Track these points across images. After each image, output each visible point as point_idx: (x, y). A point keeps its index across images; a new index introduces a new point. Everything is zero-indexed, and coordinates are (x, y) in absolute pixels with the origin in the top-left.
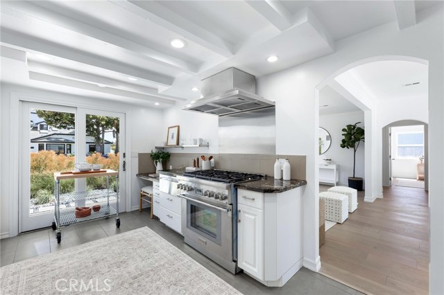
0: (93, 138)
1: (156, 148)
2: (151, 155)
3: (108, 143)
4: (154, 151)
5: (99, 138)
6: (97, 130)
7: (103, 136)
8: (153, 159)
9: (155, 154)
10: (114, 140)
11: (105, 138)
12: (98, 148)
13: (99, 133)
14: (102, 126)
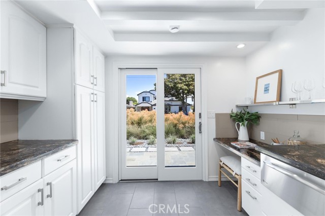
0: (181, 102)
1: (237, 106)
2: (231, 116)
3: (189, 105)
4: (235, 111)
5: (184, 102)
6: (183, 97)
7: (186, 101)
8: (234, 121)
9: (237, 115)
10: (192, 103)
11: (188, 102)
12: (184, 108)
13: (184, 99)
14: (186, 94)
